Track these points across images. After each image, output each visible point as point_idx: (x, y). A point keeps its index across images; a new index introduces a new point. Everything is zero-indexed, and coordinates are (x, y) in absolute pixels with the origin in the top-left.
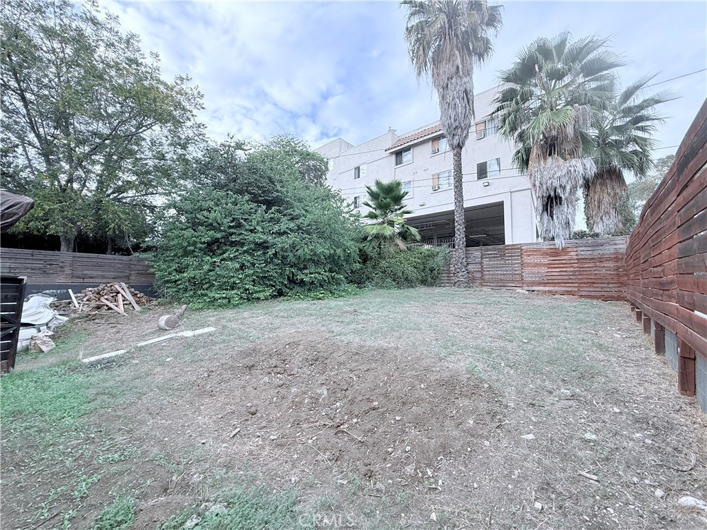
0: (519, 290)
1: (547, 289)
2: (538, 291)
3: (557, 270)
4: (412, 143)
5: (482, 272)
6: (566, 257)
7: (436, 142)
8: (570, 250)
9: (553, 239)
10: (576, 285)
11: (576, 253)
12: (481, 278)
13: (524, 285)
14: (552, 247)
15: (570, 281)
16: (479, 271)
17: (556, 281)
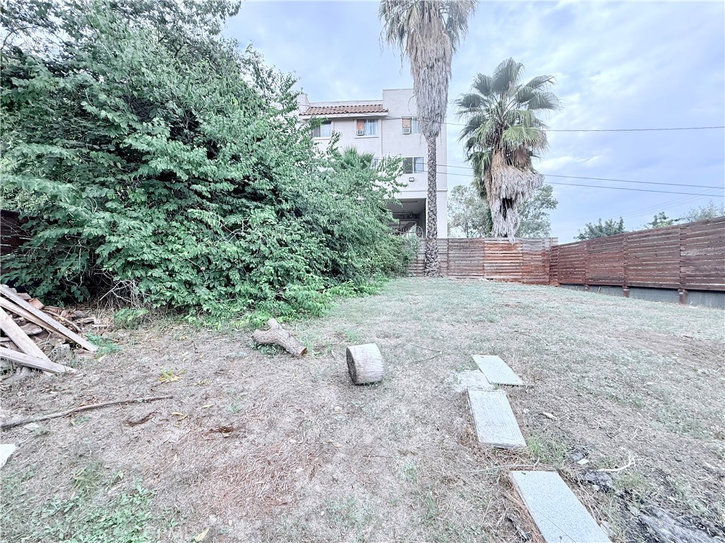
0: (481, 278)
1: (502, 277)
2: (496, 279)
3: (510, 261)
4: (335, 116)
5: (447, 262)
6: (515, 251)
7: (361, 124)
8: (517, 245)
9: (506, 236)
10: (521, 274)
11: (521, 249)
12: (447, 268)
13: (485, 274)
14: (506, 242)
15: (517, 271)
16: (446, 262)
17: (508, 271)
